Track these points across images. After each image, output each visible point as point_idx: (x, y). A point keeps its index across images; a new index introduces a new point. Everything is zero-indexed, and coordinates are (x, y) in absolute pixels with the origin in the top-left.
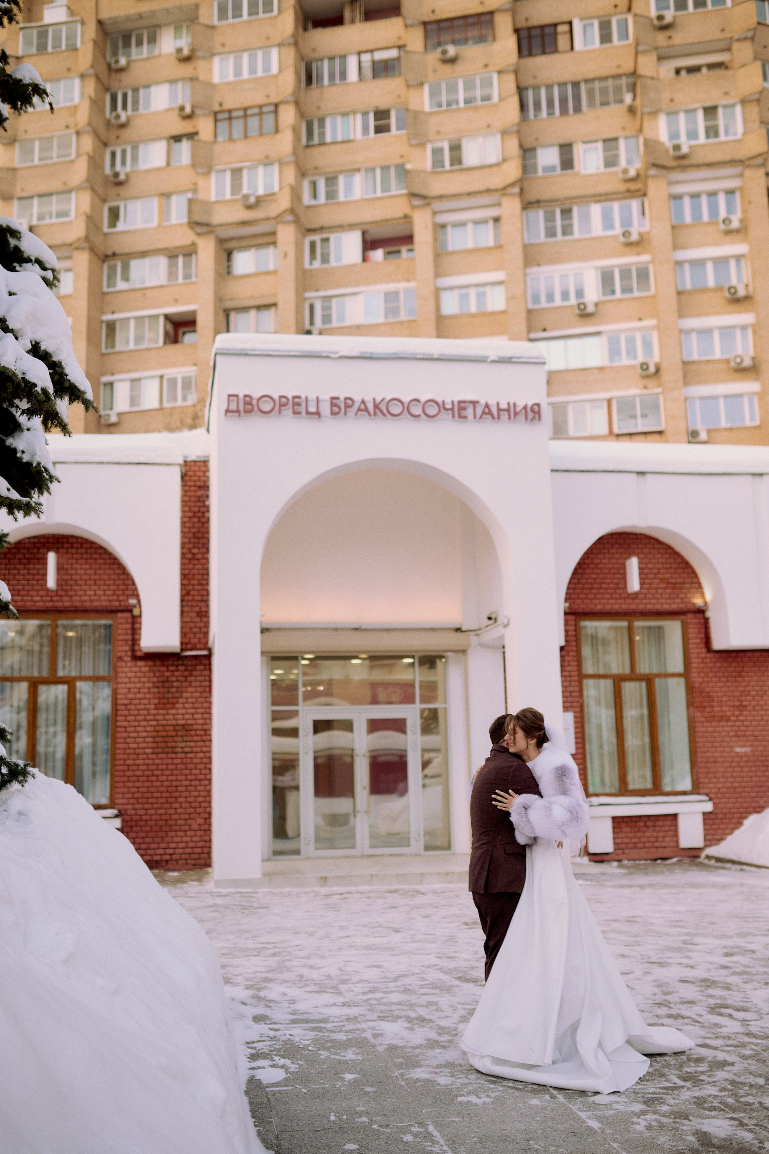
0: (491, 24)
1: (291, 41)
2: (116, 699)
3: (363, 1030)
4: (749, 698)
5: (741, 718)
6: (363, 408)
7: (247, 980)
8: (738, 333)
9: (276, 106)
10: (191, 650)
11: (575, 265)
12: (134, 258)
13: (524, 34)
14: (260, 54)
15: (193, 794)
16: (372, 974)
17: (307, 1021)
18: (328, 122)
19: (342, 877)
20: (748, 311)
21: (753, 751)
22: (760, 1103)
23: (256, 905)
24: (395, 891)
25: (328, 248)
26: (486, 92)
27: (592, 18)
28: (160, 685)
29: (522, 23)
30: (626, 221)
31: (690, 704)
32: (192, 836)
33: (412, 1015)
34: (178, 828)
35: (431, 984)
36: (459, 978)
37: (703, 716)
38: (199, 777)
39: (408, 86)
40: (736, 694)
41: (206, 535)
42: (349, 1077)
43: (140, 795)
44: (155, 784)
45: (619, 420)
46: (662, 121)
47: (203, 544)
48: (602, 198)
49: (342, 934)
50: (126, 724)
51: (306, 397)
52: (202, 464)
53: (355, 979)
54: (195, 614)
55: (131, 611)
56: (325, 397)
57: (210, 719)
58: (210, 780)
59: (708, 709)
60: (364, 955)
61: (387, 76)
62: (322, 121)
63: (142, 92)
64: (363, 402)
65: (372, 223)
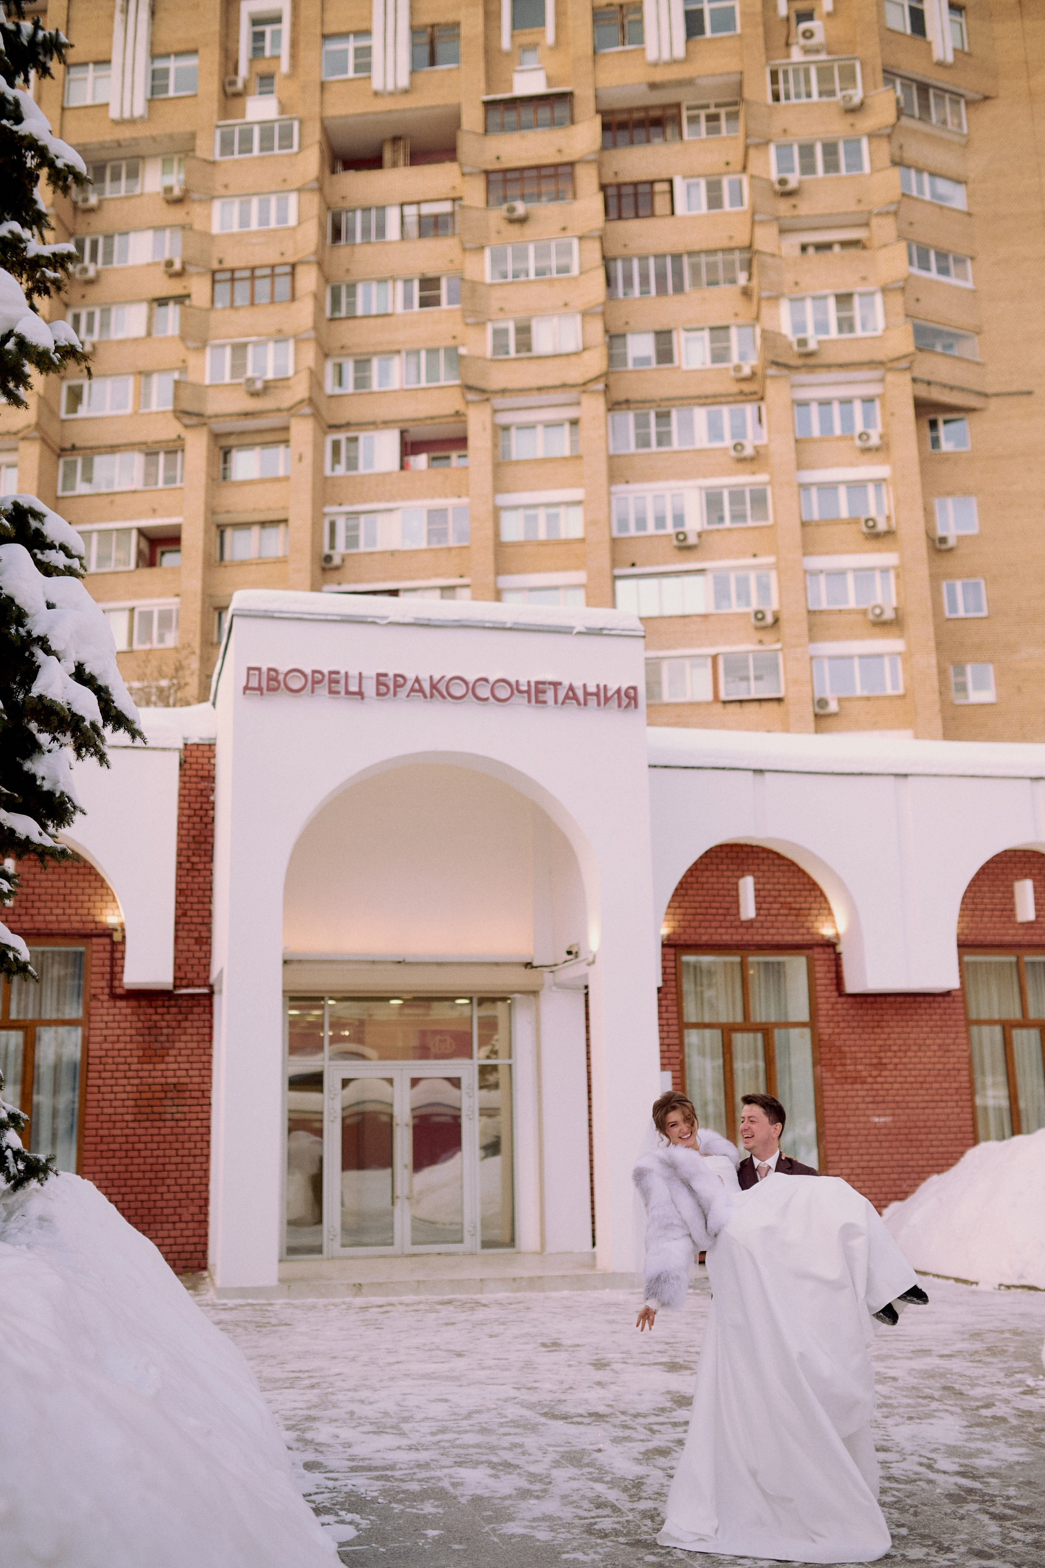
0: (572, 176)
1: (315, 185)
2: (88, 1050)
3: (439, 1479)
4: (889, 1054)
5: (879, 1079)
6: (417, 689)
7: (286, 1419)
8: (878, 575)
9: (294, 266)
10: (187, 987)
11: (673, 484)
12: (100, 454)
13: (612, 191)
14: (273, 200)
15: (184, 1174)
16: (439, 1410)
17: (370, 1469)
18: (360, 289)
19: (380, 1284)
20: (891, 550)
21: (893, 1121)
22: (903, 1555)
23: (274, 1321)
24: (449, 1302)
25: (356, 449)
26: (564, 261)
27: (699, 176)
28: (146, 1032)
29: (609, 179)
30: (739, 431)
31: (816, 1062)
32: (182, 1230)
33: (495, 1459)
34: (164, 1219)
35: (511, 1421)
36: (545, 1415)
37: (833, 1077)
38: (194, 1152)
39: (464, 250)
40: (874, 1049)
41: (209, 839)
42: (431, 1533)
43: (116, 1175)
44: (136, 1161)
45: (726, 683)
46: (785, 309)
47: (205, 850)
48: (709, 401)
49: (391, 1359)
50: (100, 1082)
51: (346, 673)
52: (207, 748)
53: (419, 1416)
54: (193, 941)
55: (110, 936)
56: (370, 673)
57: (210, 1076)
58: (208, 1156)
59: (839, 1068)
60: (424, 1385)
61: (436, 235)
62: (352, 288)
63: (117, 239)
64: (417, 680)
65: (414, 420)
